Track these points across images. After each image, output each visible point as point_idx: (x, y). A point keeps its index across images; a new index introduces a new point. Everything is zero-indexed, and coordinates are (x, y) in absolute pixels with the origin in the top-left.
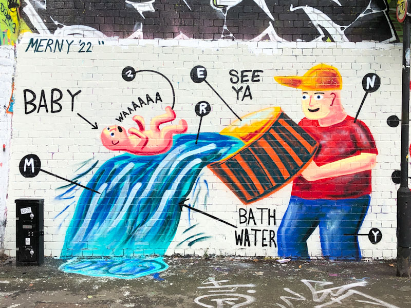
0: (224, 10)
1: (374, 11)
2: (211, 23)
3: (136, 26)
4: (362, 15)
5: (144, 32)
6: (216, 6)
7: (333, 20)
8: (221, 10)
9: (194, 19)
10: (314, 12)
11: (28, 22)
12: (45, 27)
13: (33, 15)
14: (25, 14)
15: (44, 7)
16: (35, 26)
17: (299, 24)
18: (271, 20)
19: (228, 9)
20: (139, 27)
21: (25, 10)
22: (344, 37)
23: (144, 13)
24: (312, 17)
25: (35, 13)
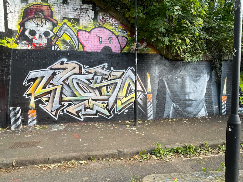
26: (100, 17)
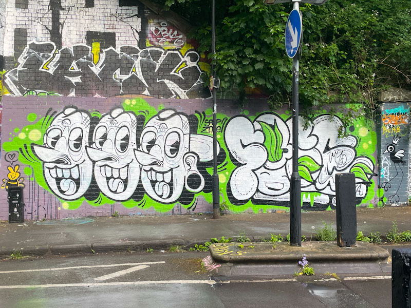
0: (121, 82)
1: (202, 82)
2: (114, 89)
3: (71, 90)
4: (195, 84)
5: (76, 94)
6: (116, 79)
7: (180, 87)
8: (119, 81)
9: (104, 86)
10: (170, 83)
11: (8, 88)
12: (18, 91)
13: (11, 84)
14: (6, 84)
15: (17, 79)
16: (12, 90)
17: (161, 89)
18: (146, 87)
19: (122, 81)
20: (73, 91)
21: (6, 81)
22: (186, 96)
23: (75, 83)
24: (169, 85)
25: (12, 83)
26: (151, 28)
